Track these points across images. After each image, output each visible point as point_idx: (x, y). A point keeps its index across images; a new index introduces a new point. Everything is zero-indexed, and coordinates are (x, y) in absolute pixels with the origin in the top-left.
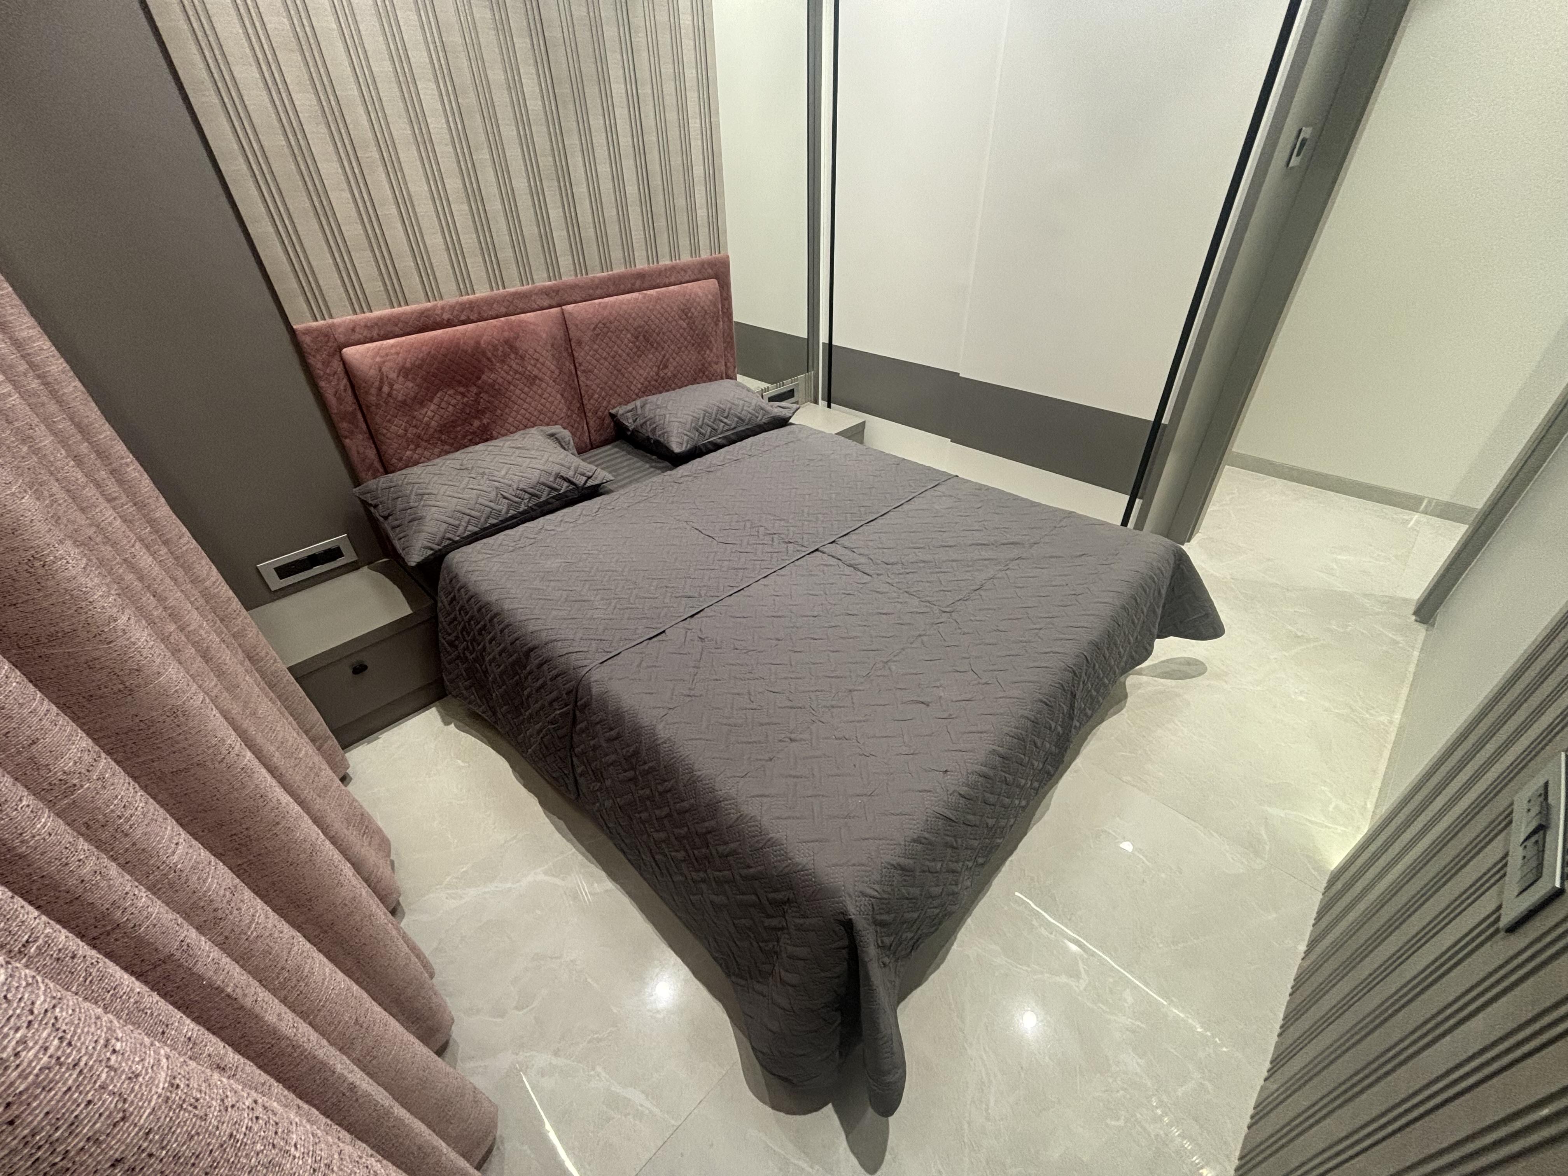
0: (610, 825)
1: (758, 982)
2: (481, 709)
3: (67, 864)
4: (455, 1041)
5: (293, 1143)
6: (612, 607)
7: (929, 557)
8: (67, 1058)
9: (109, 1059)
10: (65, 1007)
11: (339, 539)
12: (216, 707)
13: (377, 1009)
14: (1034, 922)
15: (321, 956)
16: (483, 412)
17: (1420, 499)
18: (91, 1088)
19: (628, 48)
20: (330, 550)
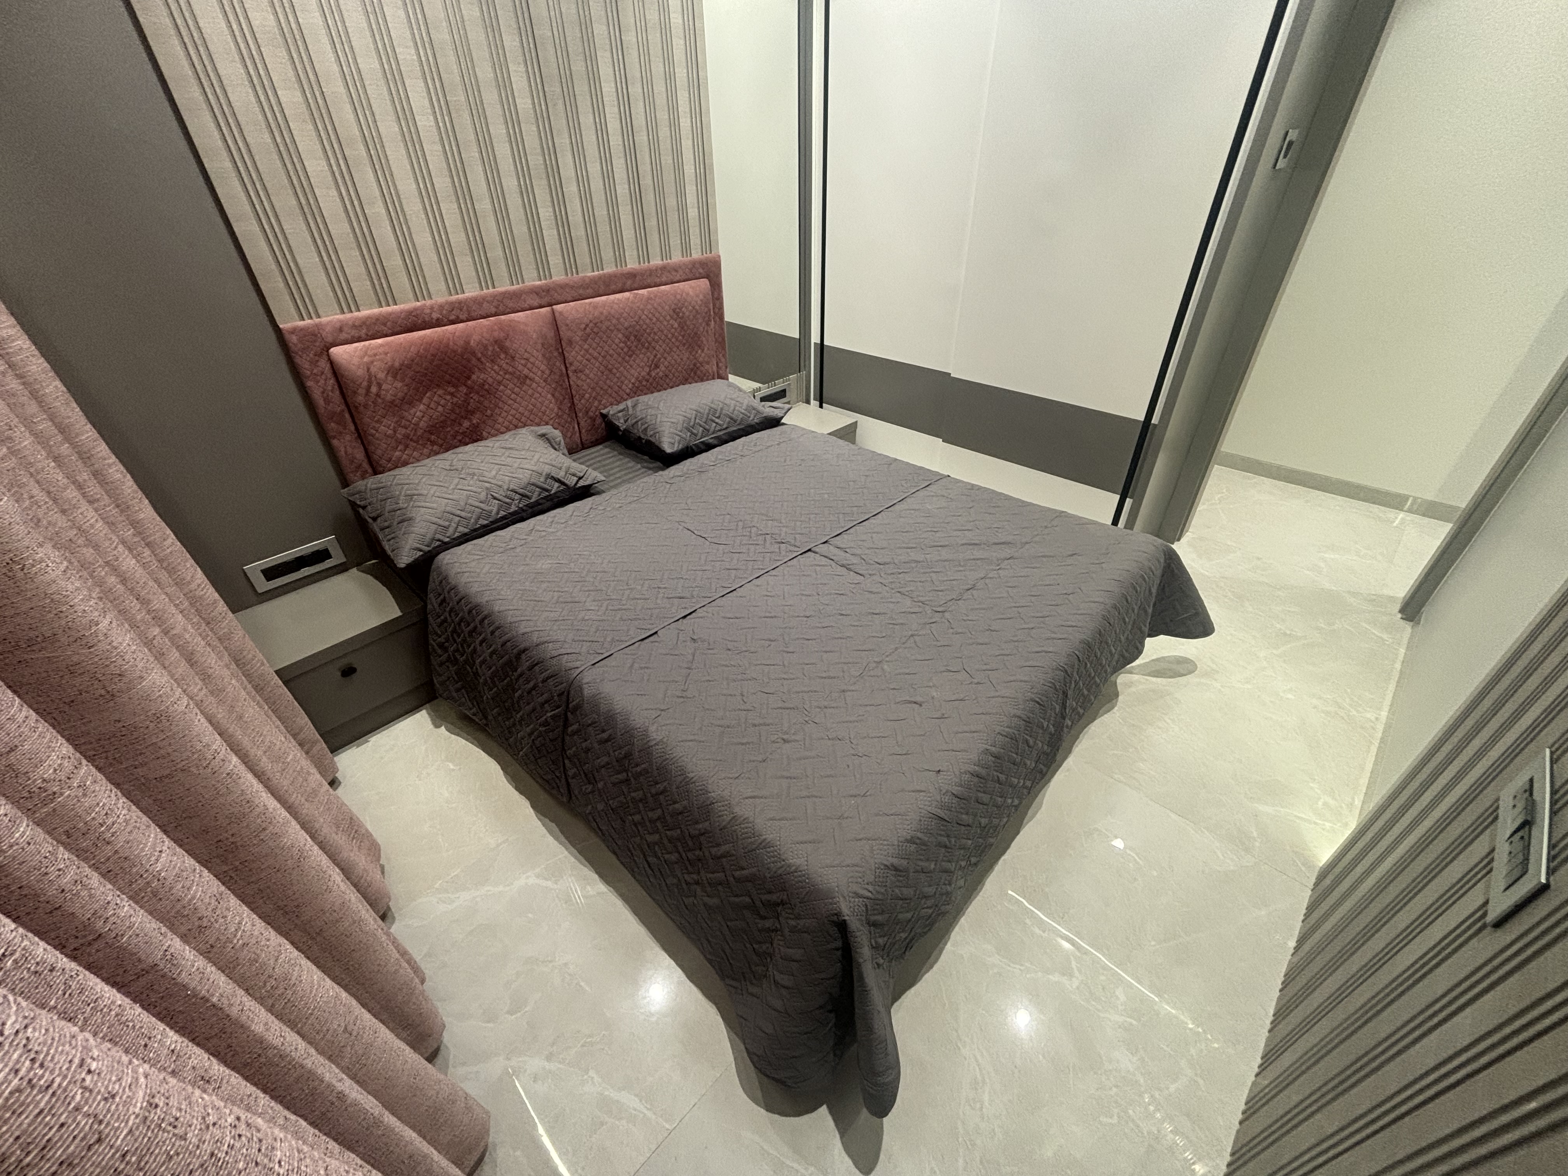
0: (603, 828)
1: (752, 984)
2: (472, 711)
3: (46, 874)
4: (447, 1047)
5: (277, 1160)
6: (604, 608)
7: (920, 557)
8: (39, 1080)
9: (84, 1080)
10: (38, 1026)
11: (327, 541)
12: (201, 712)
13: (367, 1016)
14: (1027, 921)
15: (309, 963)
16: (473, 413)
17: (1406, 498)
18: (65, 1110)
19: (618, 47)
20: (318, 551)
